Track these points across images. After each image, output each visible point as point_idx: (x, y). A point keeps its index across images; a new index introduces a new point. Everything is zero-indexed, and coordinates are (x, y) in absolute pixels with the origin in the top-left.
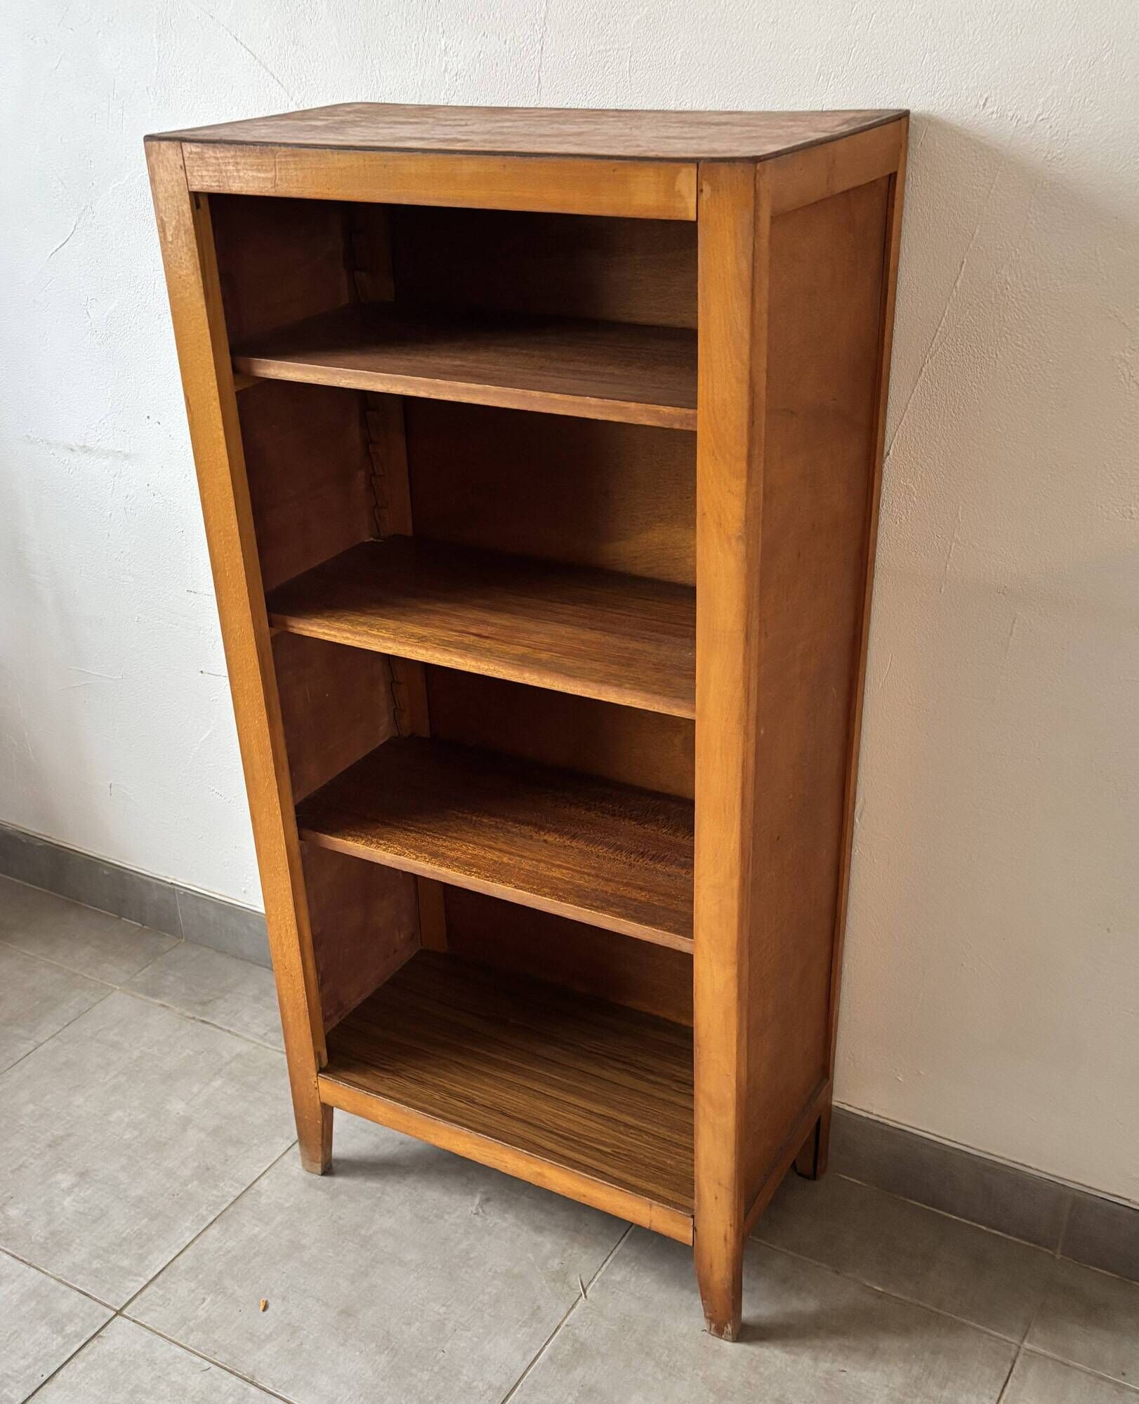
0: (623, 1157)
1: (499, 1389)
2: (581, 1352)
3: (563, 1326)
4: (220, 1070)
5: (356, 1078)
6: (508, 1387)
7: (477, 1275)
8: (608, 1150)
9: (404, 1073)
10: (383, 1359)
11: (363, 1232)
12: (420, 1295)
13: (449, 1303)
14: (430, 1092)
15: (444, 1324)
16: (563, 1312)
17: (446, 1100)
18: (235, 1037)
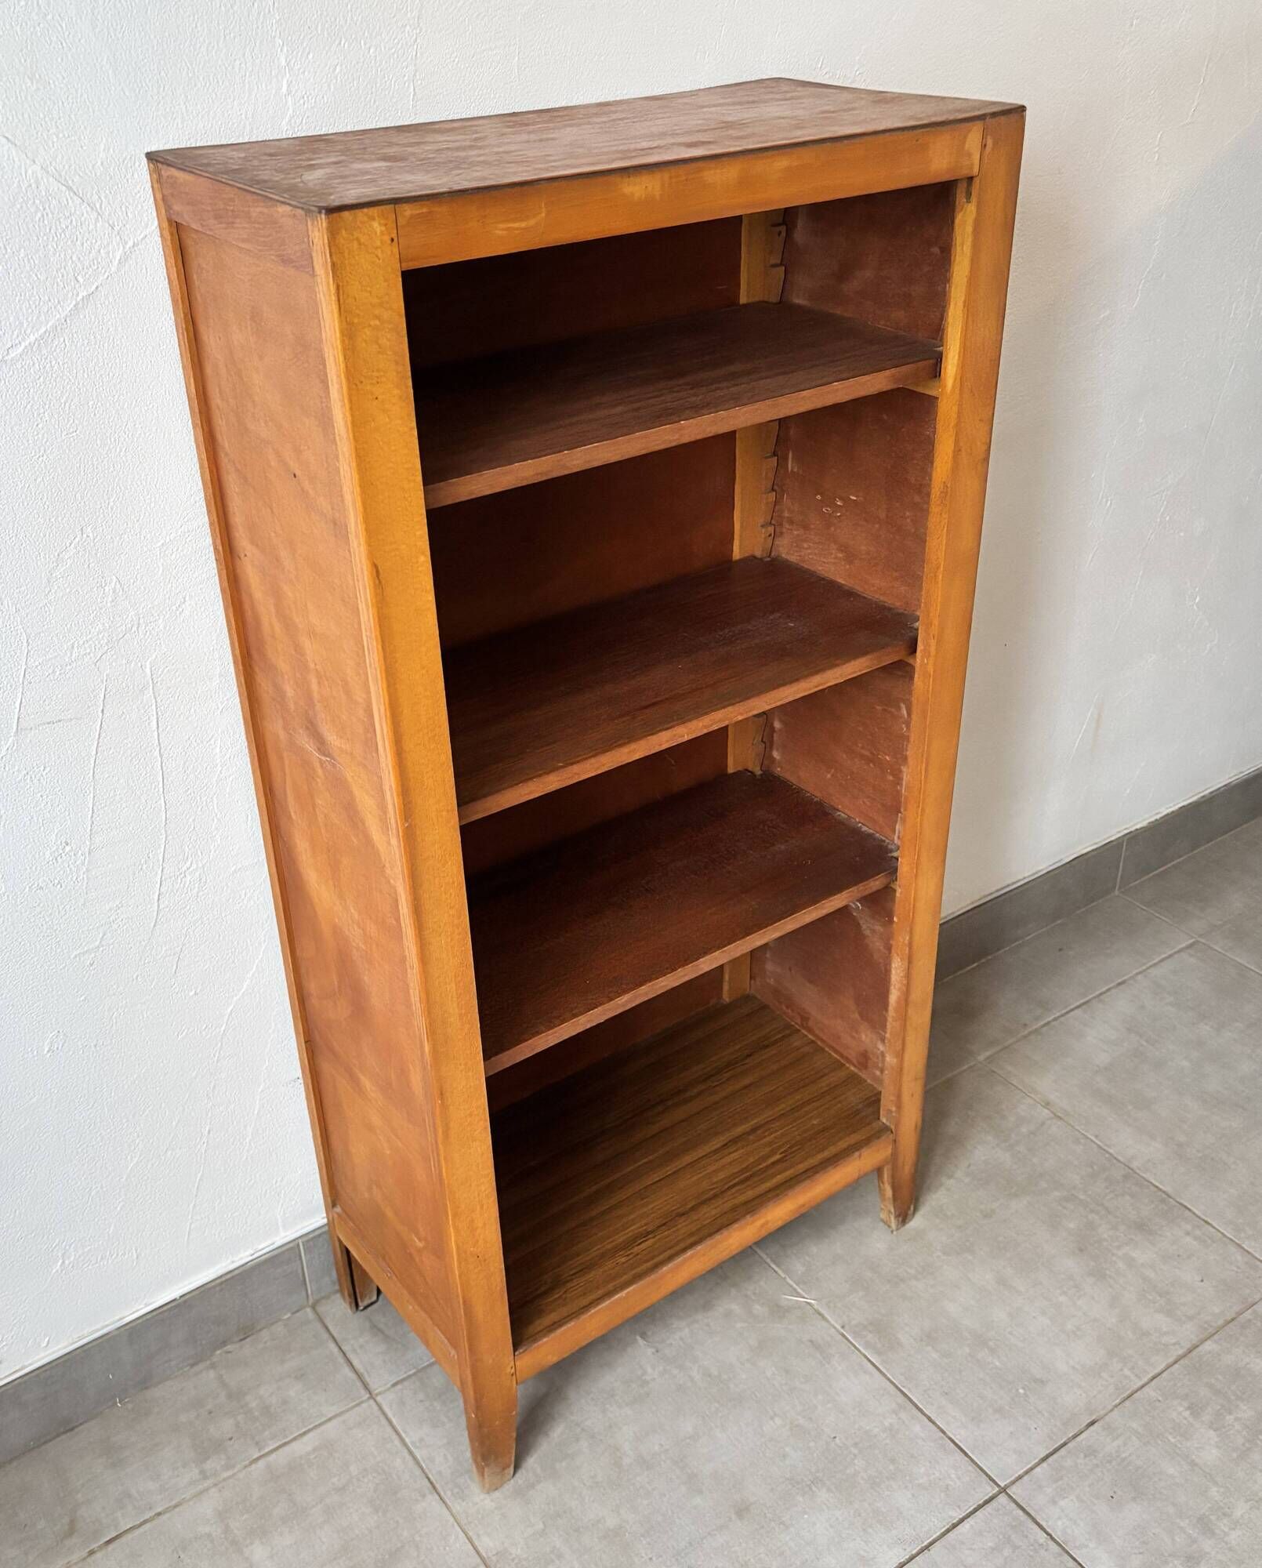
0: (794, 1149)
2: (880, 1328)
3: (843, 1331)
4: (234, 1543)
5: (546, 1320)
6: (901, 1399)
7: (744, 1376)
8: (778, 1157)
9: (563, 1277)
10: (822, 1495)
12: (749, 1436)
13: (771, 1413)
14: (610, 1264)
16: (824, 1323)
17: (632, 1253)
18: (177, 1510)
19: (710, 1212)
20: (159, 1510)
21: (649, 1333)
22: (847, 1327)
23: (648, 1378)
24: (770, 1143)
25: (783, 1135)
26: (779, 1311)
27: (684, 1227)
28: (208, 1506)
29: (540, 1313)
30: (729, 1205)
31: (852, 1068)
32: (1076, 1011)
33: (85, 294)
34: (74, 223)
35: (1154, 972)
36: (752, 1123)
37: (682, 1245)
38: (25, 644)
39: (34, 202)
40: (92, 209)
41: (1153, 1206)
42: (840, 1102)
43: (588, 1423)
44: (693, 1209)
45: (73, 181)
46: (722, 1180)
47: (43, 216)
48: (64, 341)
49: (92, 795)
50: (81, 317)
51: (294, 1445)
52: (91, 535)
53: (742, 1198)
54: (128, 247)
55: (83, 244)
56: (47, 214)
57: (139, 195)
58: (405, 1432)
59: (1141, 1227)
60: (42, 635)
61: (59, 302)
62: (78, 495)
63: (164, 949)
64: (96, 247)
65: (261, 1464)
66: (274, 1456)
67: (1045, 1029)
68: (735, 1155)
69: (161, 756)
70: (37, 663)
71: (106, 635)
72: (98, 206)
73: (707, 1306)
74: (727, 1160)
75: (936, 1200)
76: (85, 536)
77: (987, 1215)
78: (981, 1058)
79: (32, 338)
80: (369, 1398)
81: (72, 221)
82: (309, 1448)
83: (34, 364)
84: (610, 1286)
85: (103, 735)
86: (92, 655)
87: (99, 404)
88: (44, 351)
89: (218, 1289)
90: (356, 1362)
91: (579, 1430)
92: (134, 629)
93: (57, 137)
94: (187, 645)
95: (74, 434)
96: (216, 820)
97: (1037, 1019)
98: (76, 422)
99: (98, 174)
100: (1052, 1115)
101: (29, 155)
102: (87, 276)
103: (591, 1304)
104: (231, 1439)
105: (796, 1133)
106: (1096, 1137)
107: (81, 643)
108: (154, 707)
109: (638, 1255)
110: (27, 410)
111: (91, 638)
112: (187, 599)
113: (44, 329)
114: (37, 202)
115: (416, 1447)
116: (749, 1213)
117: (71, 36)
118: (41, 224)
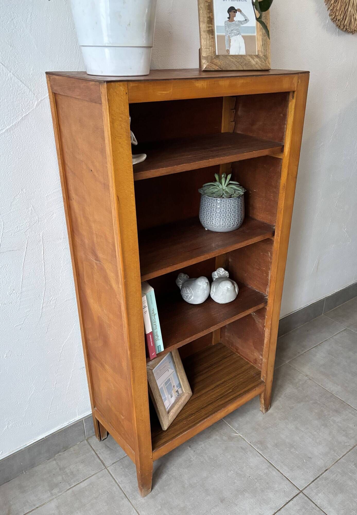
0: (235, 388)
1: (269, 466)
2: (261, 443)
3: (250, 444)
6: (269, 464)
7: (221, 458)
8: (231, 390)
10: (247, 495)
11: (186, 486)
12: (224, 477)
13: (230, 469)
15: (238, 473)
16: (244, 442)
17: (188, 420)
18: (43, 506)
19: (211, 408)
20: (37, 506)
21: (192, 446)
22: (252, 443)
23: (192, 460)
24: (228, 387)
25: (232, 384)
26: (231, 438)
27: (203, 412)
28: (53, 505)
29: (160, 439)
30: (217, 405)
31: (252, 364)
32: (314, 348)
33: (25, 115)
34: (22, 92)
35: (335, 337)
36: (223, 380)
37: (203, 417)
38: (3, 225)
39: (10, 85)
40: (28, 88)
41: (339, 405)
42: (249, 374)
43: (174, 474)
44: (206, 407)
45: (22, 79)
46: (215, 398)
47: (12, 89)
48: (18, 129)
49: (22, 275)
50: (24, 122)
51: (81, 484)
52: (25, 191)
53: (221, 403)
54: (39, 101)
55: (25, 99)
56: (14, 89)
57: (43, 85)
58: (116, 479)
59: (337, 411)
60: (8, 222)
61: (17, 117)
62: (21, 179)
63: (43, 325)
64: (29, 100)
65: (70, 491)
66: (74, 488)
67: (305, 354)
68: (218, 390)
69: (44, 263)
70: (6, 232)
71: (28, 224)
72: (30, 87)
73: (209, 437)
74: (215, 392)
75: (276, 404)
76: (23, 192)
77: (291, 408)
78: (287, 362)
79: (8, 127)
80: (105, 468)
81: (21, 91)
82: (86, 485)
83: (8, 136)
84: (182, 430)
85: (26, 256)
86: (24, 230)
87: (29, 150)
88: (11, 132)
89: (57, 434)
90: (100, 457)
91: (171, 476)
92: (37, 222)
93: (18, 64)
94: (53, 228)
95: (21, 159)
96: (61, 284)
97: (303, 351)
98: (21, 155)
99: (30, 77)
100: (308, 379)
101: (9, 69)
102: (26, 109)
103: (176, 436)
104: (61, 483)
105: (236, 383)
106: (322, 385)
107: (21, 225)
108: (43, 247)
109: (190, 420)
110: (5, 150)
111: (23, 225)
112: (54, 213)
113: (12, 125)
114: (11, 84)
115: (120, 484)
116: (223, 407)
117: (23, 34)
118: (12, 92)
